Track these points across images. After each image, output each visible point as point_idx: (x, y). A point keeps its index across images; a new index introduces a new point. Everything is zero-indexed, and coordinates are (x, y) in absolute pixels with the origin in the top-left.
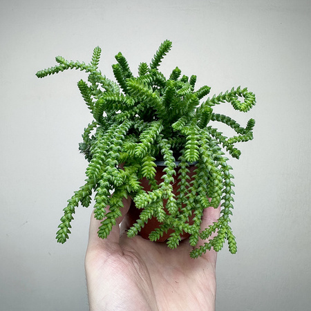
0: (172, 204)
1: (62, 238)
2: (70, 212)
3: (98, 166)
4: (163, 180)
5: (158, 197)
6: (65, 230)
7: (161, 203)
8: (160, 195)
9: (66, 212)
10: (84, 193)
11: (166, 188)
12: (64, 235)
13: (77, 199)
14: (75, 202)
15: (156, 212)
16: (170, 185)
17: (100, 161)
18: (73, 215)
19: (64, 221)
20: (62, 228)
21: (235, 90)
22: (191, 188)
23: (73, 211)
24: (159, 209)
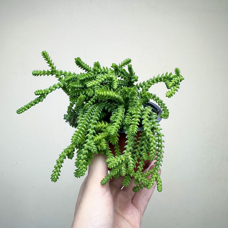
0: (131, 165)
1: (54, 179)
2: (60, 163)
3: (80, 135)
4: (125, 149)
5: (122, 161)
6: (57, 173)
7: (124, 164)
8: (124, 159)
9: (58, 162)
10: (70, 151)
11: (127, 155)
12: (56, 177)
13: (65, 154)
14: (64, 156)
15: (120, 170)
16: (130, 153)
17: (81, 132)
18: (62, 164)
19: (56, 168)
20: (55, 172)
21: (164, 75)
22: (138, 145)
23: (62, 162)
24: (123, 168)
